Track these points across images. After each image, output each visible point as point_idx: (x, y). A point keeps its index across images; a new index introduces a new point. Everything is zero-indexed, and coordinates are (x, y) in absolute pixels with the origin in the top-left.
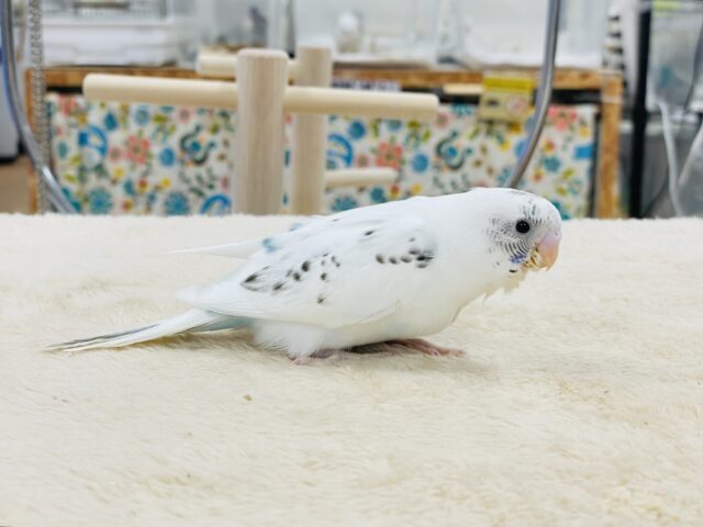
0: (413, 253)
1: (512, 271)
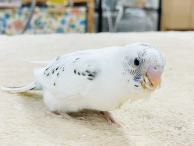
0: (87, 72)
1: (136, 86)
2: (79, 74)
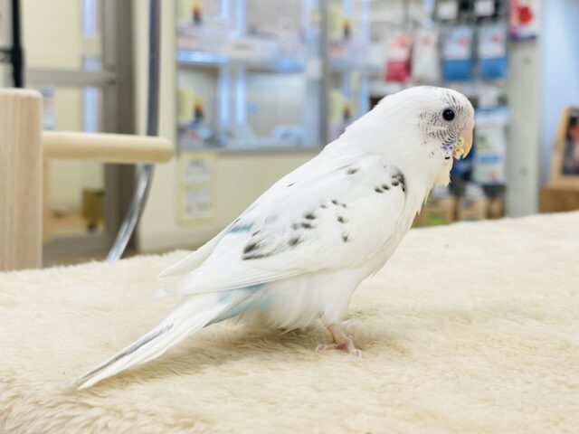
1: (446, 158)
2: (386, 188)
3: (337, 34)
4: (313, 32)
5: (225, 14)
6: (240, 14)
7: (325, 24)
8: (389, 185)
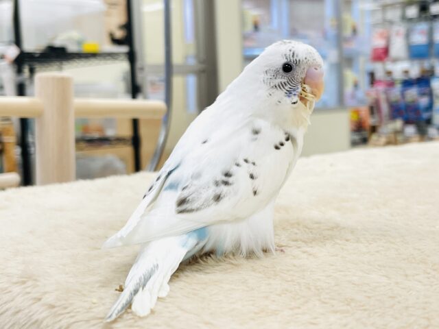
2: (282, 144)
3: (348, 32)
4: (332, 32)
5: (275, 24)
6: (285, 23)
7: (340, 26)
8: (284, 141)
